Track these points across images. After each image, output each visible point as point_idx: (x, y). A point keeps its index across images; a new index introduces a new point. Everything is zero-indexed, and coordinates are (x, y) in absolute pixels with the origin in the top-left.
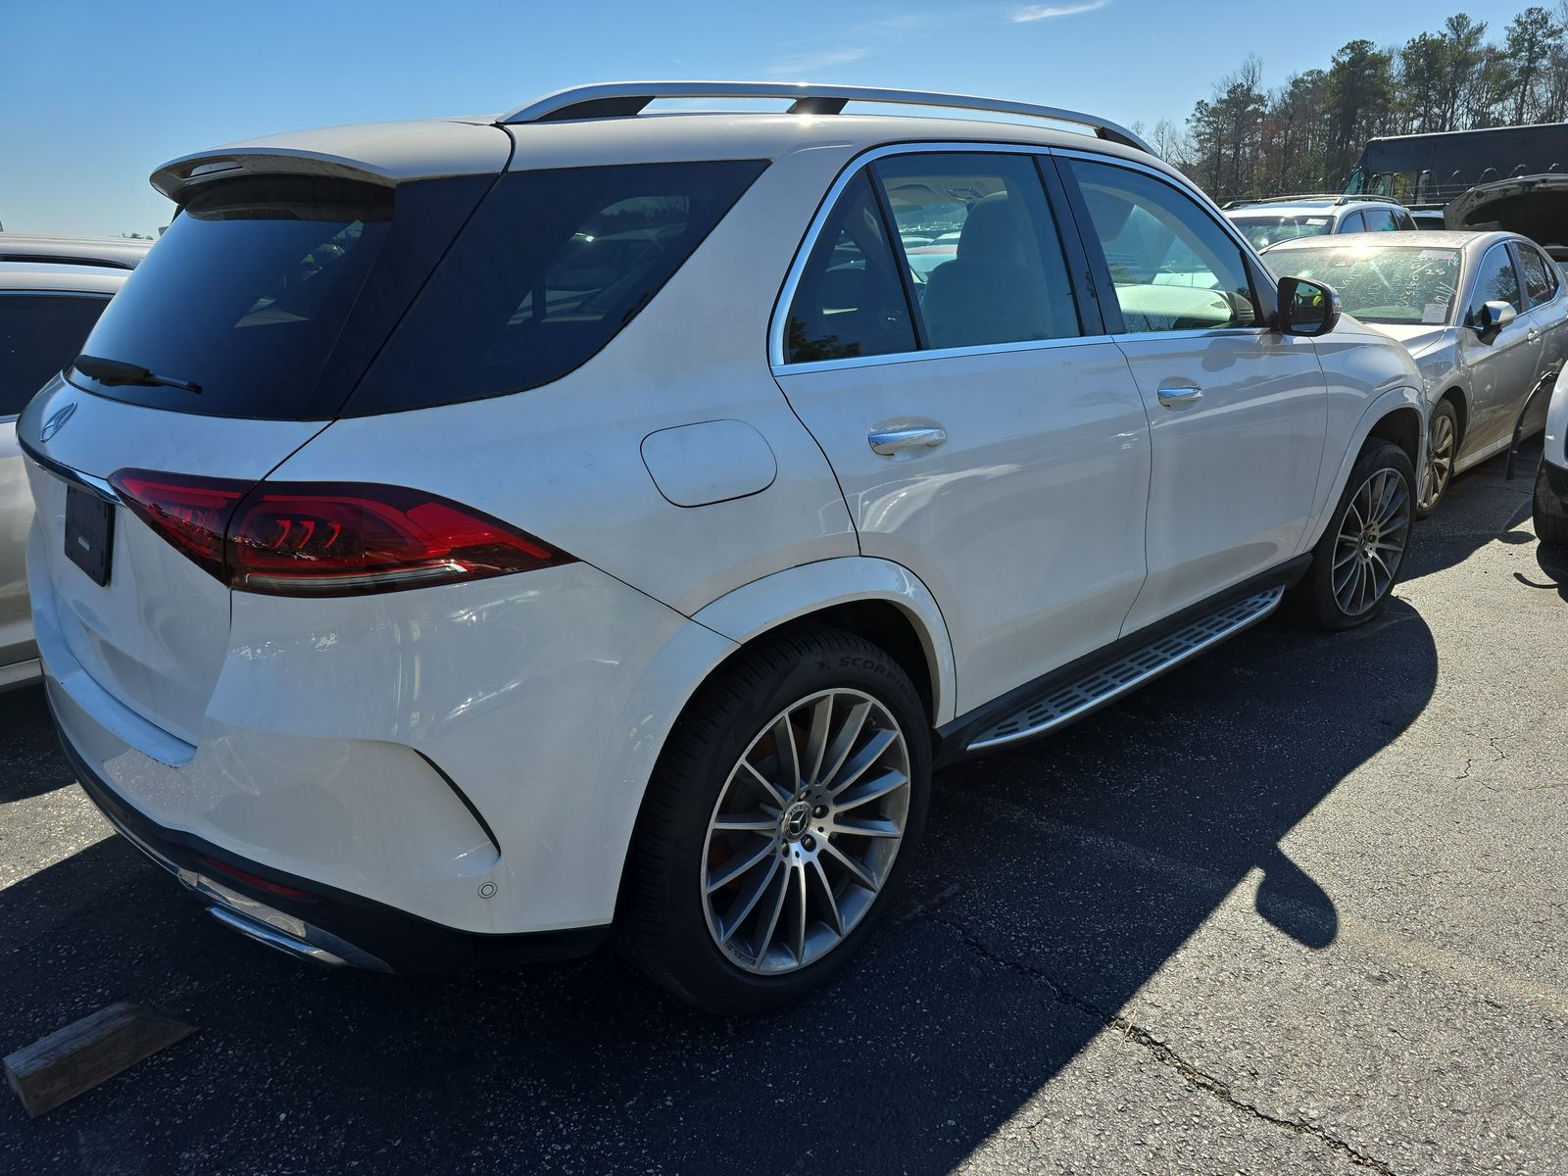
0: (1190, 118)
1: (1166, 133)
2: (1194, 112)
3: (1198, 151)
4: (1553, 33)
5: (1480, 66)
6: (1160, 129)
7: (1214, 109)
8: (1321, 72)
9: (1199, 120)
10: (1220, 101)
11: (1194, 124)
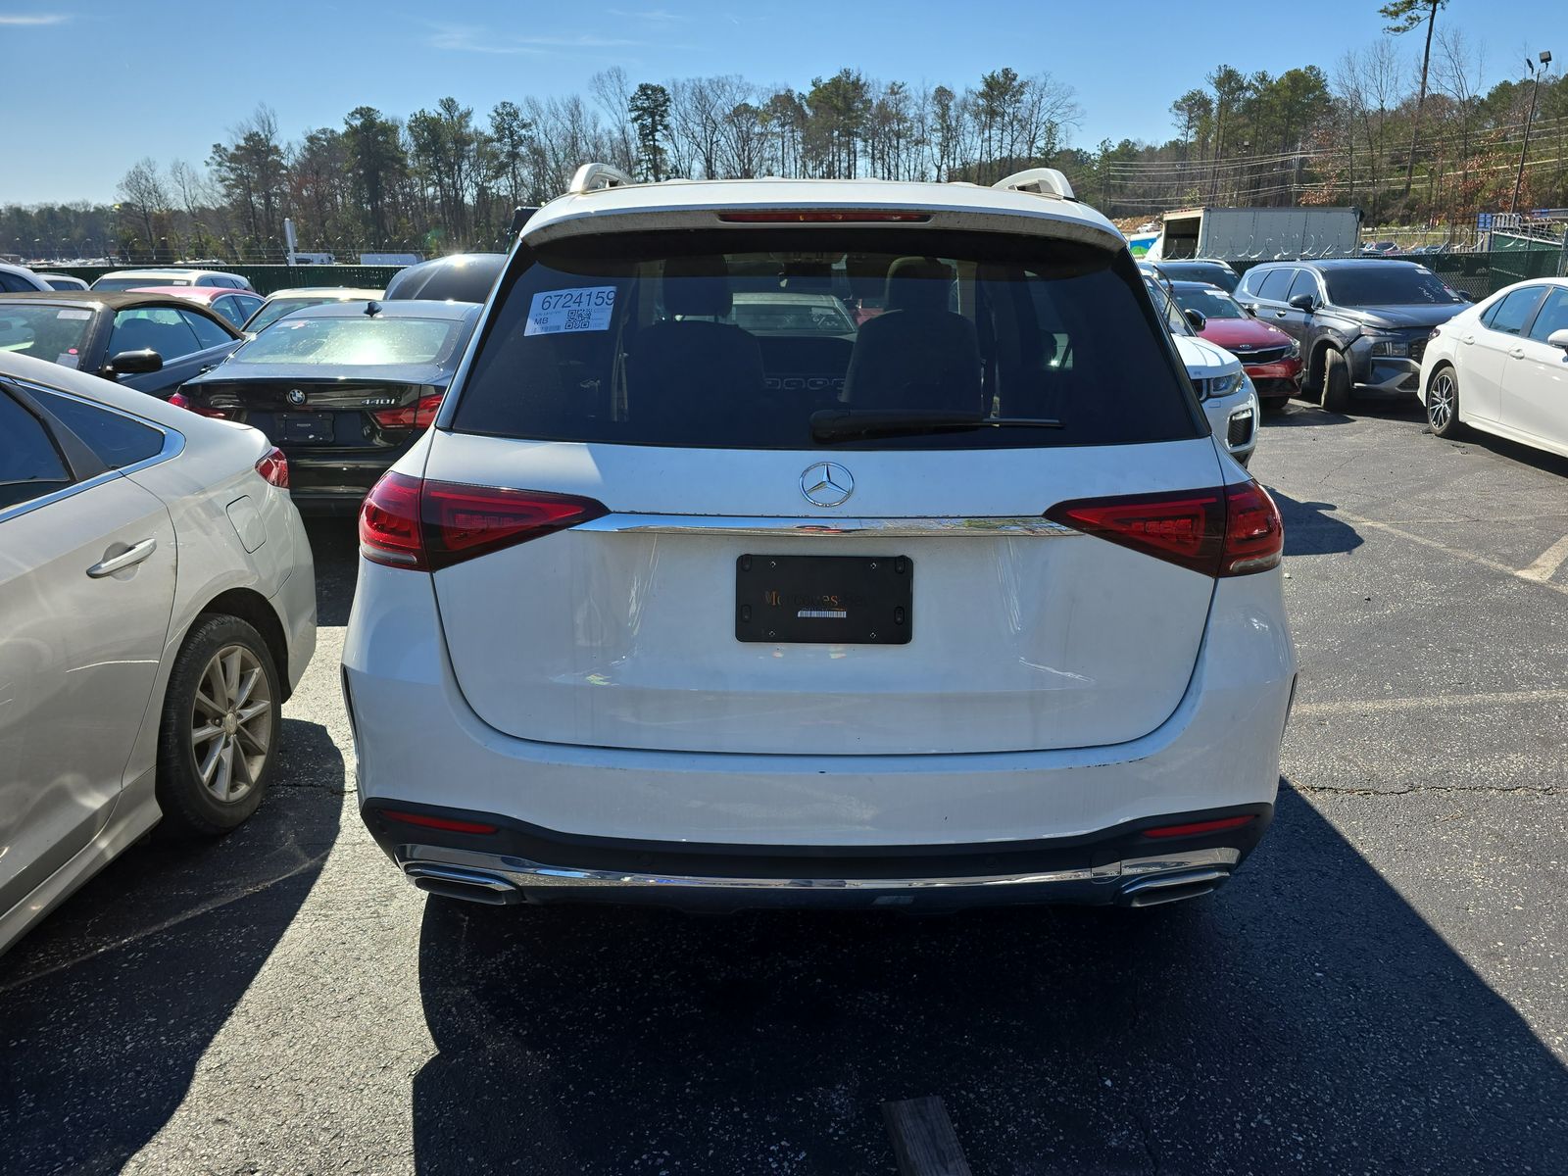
0: (209, 161)
1: (185, 173)
2: (212, 155)
3: (224, 196)
4: (524, 126)
5: (474, 146)
6: (177, 169)
7: (233, 155)
8: (332, 131)
9: (220, 164)
10: (238, 147)
11: (216, 168)
